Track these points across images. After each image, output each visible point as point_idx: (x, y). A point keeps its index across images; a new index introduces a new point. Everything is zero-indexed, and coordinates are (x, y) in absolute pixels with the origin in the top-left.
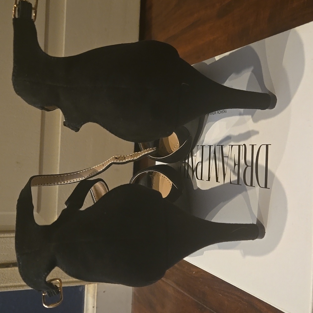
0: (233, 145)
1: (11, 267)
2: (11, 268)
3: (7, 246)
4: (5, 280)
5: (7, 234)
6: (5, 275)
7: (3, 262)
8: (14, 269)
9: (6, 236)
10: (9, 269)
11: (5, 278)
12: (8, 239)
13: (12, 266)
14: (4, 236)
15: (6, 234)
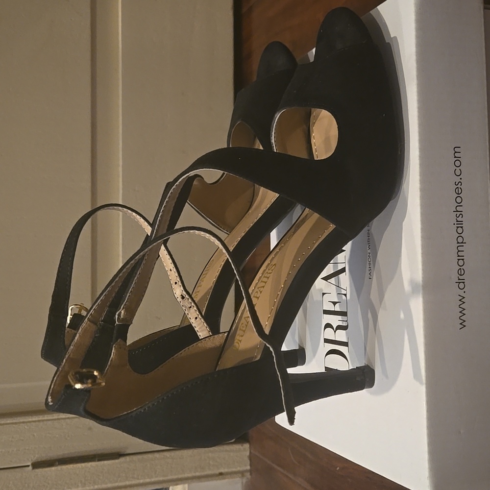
0: (346, 296)
1: (57, 466)
2: (56, 468)
3: (49, 433)
4: (49, 486)
5: (49, 416)
6: (47, 478)
7: (43, 459)
8: (61, 469)
9: (46, 418)
10: (53, 468)
11: (49, 484)
12: (50, 422)
13: (57, 463)
14: (43, 419)
15: (46, 416)
